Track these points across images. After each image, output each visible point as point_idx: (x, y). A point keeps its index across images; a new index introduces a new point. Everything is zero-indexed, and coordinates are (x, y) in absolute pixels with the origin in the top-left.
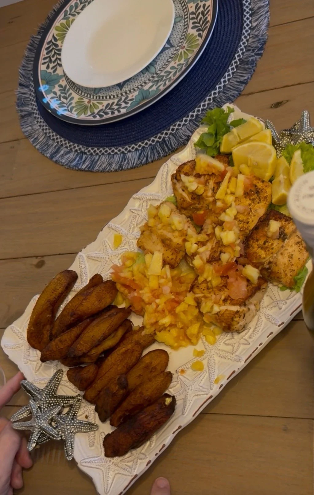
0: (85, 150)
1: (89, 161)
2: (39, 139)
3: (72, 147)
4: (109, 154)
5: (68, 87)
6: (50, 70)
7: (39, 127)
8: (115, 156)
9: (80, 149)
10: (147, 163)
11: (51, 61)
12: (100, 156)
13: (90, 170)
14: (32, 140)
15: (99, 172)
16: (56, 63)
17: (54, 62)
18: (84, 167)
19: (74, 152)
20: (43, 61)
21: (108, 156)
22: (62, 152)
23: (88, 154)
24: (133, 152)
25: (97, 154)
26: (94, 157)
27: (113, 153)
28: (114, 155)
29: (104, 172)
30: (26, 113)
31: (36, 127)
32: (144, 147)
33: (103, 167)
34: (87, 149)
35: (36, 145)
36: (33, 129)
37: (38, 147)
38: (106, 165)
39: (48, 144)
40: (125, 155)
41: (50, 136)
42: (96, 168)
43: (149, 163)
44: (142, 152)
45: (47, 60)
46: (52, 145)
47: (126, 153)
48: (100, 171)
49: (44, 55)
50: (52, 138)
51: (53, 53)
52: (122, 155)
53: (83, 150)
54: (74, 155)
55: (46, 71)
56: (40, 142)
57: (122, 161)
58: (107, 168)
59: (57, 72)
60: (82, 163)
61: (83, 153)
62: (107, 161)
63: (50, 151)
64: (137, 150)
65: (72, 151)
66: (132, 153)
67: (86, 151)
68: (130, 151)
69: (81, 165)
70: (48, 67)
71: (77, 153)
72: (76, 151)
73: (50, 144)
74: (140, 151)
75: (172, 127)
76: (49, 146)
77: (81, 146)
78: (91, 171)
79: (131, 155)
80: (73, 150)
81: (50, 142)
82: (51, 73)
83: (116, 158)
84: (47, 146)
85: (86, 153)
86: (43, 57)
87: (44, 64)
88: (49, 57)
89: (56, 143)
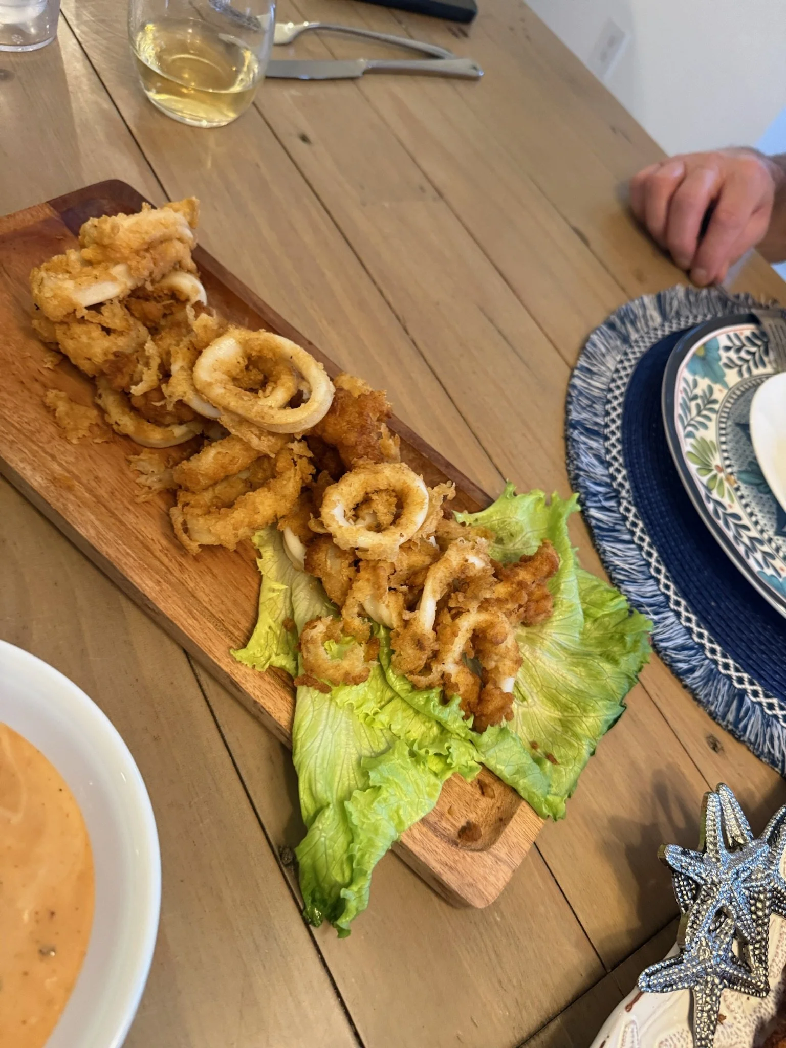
0: (623, 498)
1: (610, 519)
2: (591, 379)
3: (616, 465)
4: (648, 565)
5: (716, 407)
6: (723, 354)
7: (613, 369)
8: (652, 582)
9: (621, 485)
10: (679, 675)
11: (738, 350)
12: (632, 542)
13: (596, 531)
14: (585, 365)
15: (599, 555)
16: (739, 363)
17: (741, 359)
18: (593, 512)
19: (606, 472)
20: (732, 334)
21: (643, 563)
22: (594, 444)
23: (622, 509)
24: (681, 624)
25: (633, 533)
26: (623, 528)
27: (653, 573)
28: (652, 577)
29: (607, 568)
30: (623, 330)
31: (611, 364)
32: (702, 646)
33: (617, 563)
34: (629, 502)
35: (580, 378)
36: (604, 355)
37: (577, 382)
38: (623, 569)
39: (594, 402)
40: (665, 607)
41: (609, 402)
42: (607, 546)
43: (681, 680)
44: (692, 648)
45: (738, 343)
46: (595, 415)
47: (669, 607)
48: (602, 556)
49: (742, 333)
50: (608, 407)
51: (753, 349)
52: (661, 598)
53: (624, 493)
54: (603, 475)
55: (718, 349)
56: (589, 384)
57: (651, 605)
58: (620, 574)
59: (727, 371)
60: (598, 505)
61: (617, 497)
62: (633, 567)
63: (584, 415)
64: (689, 631)
65: (607, 468)
66: (677, 622)
67: (625, 503)
68: (678, 614)
69: (594, 504)
70: (727, 349)
71: (608, 480)
72: (613, 478)
73: (594, 408)
74: (690, 641)
75: (775, 701)
76: (591, 406)
77: (627, 485)
78: (592, 536)
79: (673, 623)
80: (611, 470)
81: (599, 407)
82: (720, 359)
83: (649, 588)
84: (588, 402)
85: (619, 504)
86: (738, 333)
87: (729, 338)
88: (744, 345)
89: (603, 423)
